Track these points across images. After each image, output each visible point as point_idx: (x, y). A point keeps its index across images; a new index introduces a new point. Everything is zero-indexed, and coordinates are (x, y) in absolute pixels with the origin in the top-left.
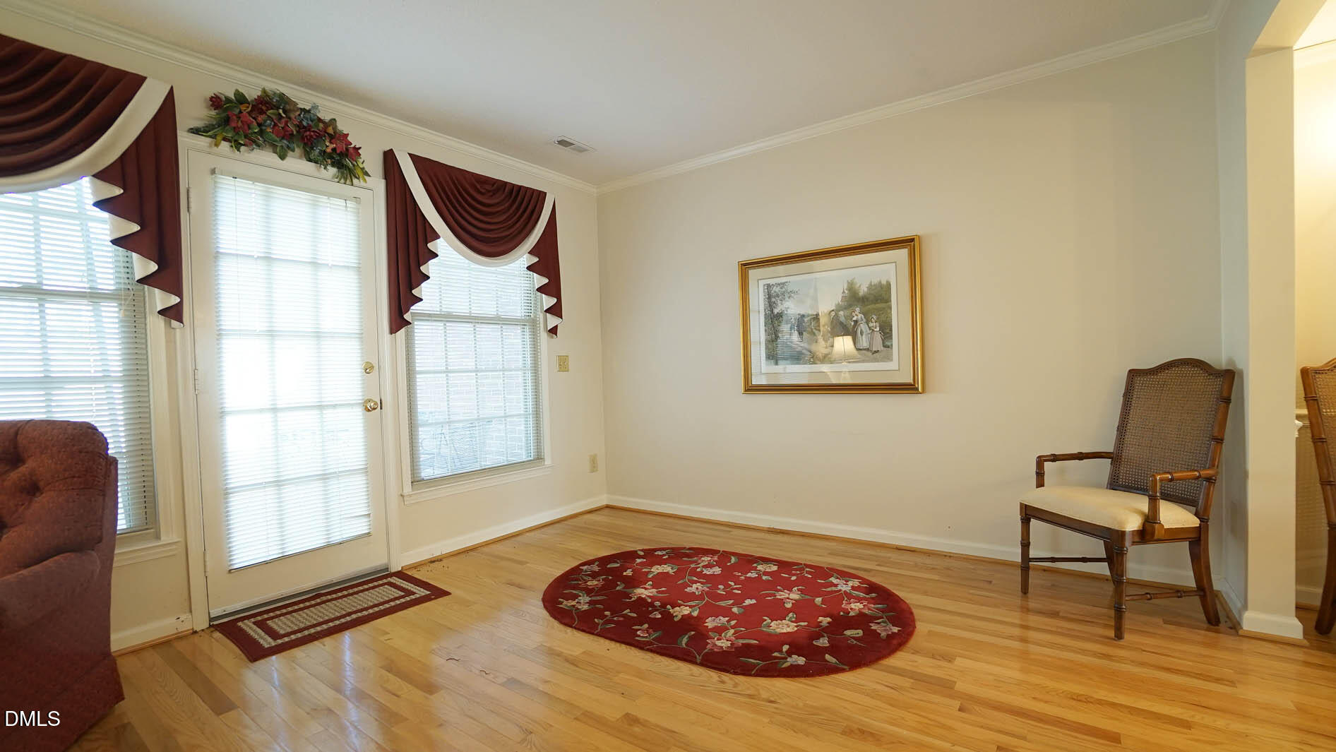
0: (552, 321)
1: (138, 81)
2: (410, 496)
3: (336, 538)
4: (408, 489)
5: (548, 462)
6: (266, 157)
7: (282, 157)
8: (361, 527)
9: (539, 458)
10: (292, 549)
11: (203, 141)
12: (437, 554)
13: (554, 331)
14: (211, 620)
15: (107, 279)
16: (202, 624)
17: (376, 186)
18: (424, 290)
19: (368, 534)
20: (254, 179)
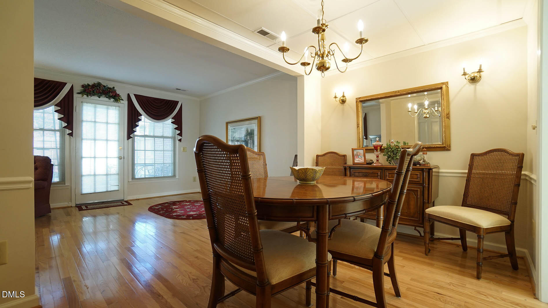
0: (180, 137)
1: (65, 84)
2: (131, 182)
3: (109, 190)
4: (130, 180)
5: (177, 177)
6: (96, 98)
7: (99, 98)
8: (116, 188)
9: (174, 176)
10: (97, 191)
11: (80, 95)
12: (138, 198)
13: (180, 140)
14: (76, 205)
15: (57, 127)
16: (74, 205)
17: (125, 103)
18: (137, 129)
19: (118, 190)
20: (92, 103)
